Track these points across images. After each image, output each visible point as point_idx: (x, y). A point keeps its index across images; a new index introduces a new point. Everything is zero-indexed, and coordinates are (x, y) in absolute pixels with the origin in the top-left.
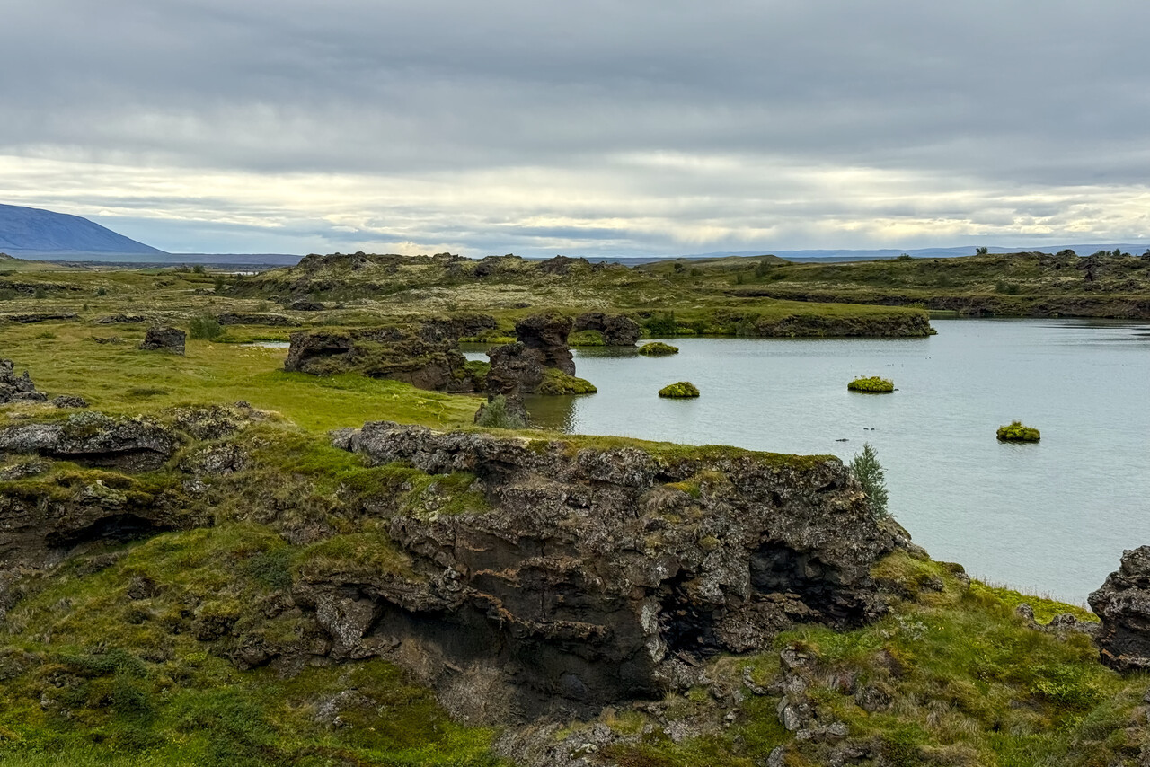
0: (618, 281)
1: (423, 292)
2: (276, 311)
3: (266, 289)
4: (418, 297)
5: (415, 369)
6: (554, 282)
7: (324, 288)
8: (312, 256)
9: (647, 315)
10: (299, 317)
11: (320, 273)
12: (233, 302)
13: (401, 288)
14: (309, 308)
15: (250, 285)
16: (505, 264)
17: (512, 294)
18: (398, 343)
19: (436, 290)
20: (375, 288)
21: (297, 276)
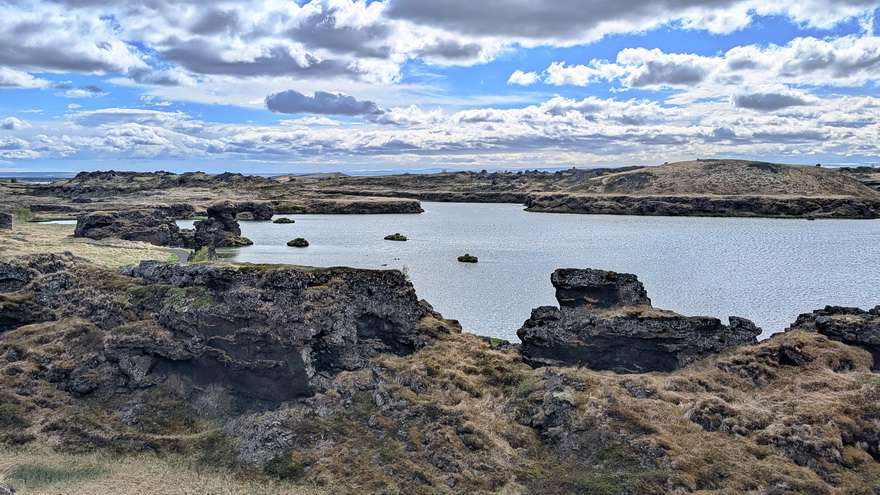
0: (259, 185)
1: (149, 192)
2: (63, 203)
3: (57, 191)
4: (147, 195)
5: (152, 233)
6: (224, 186)
7: (91, 190)
8: (83, 173)
9: (277, 203)
10: (77, 206)
11: (89, 182)
12: (37, 199)
13: (137, 190)
14: (83, 201)
15: (46, 189)
16: (196, 177)
17: (200, 193)
18: (140, 220)
19: (157, 191)
20: (121, 190)
21: (74, 184)
